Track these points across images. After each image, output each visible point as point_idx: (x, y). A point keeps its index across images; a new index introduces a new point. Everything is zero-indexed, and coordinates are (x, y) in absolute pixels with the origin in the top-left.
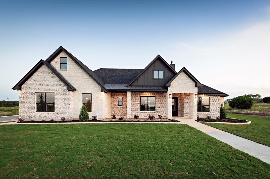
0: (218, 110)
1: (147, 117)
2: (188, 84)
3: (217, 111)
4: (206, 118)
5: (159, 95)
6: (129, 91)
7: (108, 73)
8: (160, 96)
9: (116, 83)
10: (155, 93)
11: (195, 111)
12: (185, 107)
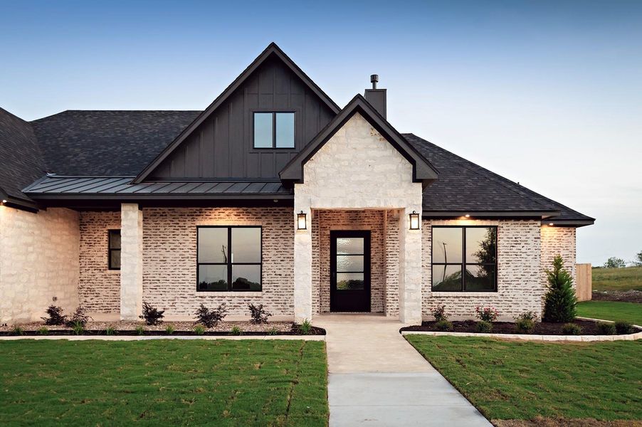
0: (533, 284)
1: (193, 317)
2: (379, 168)
3: (529, 286)
4: (476, 318)
5: (277, 220)
6: (130, 201)
7: (91, 127)
8: (282, 223)
9: (103, 170)
10: (258, 209)
11: (413, 287)
12: (390, 272)
